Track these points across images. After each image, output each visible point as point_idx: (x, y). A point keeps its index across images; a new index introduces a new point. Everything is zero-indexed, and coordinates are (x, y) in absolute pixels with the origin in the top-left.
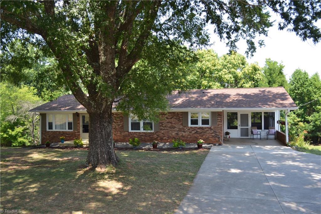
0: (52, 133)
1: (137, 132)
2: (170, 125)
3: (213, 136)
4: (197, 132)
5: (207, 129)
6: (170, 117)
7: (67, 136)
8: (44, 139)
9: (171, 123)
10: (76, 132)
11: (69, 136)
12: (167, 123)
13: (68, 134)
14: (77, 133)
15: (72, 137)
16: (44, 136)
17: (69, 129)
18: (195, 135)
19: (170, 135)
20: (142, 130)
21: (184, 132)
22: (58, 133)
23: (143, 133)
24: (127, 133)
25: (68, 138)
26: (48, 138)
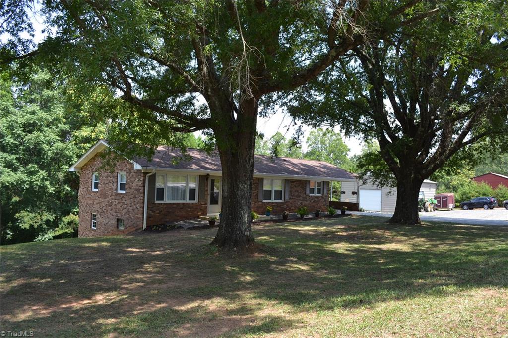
0: (165, 206)
1: (270, 202)
2: (296, 194)
3: (324, 205)
4: (313, 202)
5: (320, 198)
6: (297, 186)
7: (190, 210)
8: (151, 217)
9: (298, 191)
10: (202, 203)
11: (192, 209)
12: (295, 191)
13: (190, 207)
14: (204, 206)
15: (196, 212)
16: (151, 212)
17: (190, 200)
18: (314, 204)
19: (296, 205)
20: (273, 200)
21: (306, 201)
22: (175, 206)
23: (276, 203)
24: (261, 203)
25: (191, 213)
26: (158, 214)
